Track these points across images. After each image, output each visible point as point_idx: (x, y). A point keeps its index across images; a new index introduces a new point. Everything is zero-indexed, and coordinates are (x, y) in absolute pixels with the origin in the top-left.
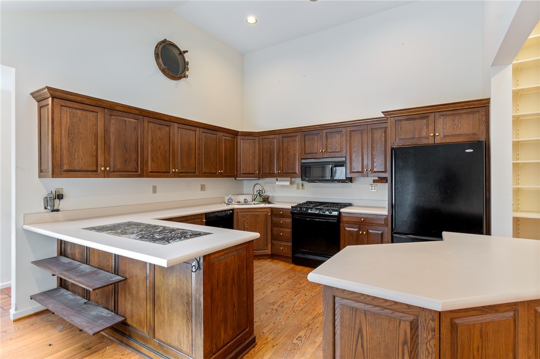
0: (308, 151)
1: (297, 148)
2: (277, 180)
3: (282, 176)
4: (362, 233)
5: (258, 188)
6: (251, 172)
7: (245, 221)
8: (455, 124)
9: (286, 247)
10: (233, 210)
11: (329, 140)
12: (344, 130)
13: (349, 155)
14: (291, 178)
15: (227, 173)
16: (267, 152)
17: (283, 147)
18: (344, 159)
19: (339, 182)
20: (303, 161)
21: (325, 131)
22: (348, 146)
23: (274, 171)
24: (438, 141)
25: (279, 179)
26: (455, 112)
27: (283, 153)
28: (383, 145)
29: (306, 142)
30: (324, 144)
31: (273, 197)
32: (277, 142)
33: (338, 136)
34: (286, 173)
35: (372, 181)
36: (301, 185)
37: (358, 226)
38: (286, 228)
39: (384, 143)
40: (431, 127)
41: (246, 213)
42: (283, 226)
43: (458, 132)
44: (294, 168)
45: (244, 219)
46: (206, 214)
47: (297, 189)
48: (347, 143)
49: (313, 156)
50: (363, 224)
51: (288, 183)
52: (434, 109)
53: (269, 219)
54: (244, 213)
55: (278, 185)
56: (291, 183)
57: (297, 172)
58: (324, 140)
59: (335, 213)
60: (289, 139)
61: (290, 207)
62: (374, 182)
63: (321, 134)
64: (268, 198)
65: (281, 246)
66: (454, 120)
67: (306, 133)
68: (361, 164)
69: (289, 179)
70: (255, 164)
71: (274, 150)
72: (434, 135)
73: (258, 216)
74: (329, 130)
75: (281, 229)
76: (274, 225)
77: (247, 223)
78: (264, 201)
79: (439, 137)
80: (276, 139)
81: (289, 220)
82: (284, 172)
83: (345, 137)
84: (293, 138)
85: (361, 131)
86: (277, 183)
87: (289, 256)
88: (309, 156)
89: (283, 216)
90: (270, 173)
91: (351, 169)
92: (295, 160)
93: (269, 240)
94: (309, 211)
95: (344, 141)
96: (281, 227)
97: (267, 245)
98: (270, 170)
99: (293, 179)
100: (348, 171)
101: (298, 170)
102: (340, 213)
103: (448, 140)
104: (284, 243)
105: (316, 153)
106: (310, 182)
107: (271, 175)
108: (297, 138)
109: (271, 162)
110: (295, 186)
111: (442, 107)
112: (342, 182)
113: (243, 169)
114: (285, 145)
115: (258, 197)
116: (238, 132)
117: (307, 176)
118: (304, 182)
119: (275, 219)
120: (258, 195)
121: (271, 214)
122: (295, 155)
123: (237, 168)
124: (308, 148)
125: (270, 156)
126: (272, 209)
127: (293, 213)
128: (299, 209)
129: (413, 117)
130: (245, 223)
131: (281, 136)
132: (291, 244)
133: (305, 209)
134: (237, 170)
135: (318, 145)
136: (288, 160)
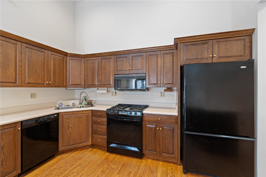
0: (119, 69)
1: (112, 66)
2: (98, 89)
3: (101, 87)
4: (159, 129)
5: (83, 95)
6: (78, 84)
7: (69, 121)
8: (227, 48)
9: (102, 139)
10: (58, 114)
11: (134, 61)
12: (144, 54)
13: (148, 72)
14: (108, 88)
15: (56, 84)
16: (90, 70)
17: (101, 66)
18: (144, 75)
19: (141, 91)
20: (116, 76)
21: (131, 55)
22: (147, 66)
23: (95, 82)
24: (215, 61)
25: (99, 88)
26: (228, 39)
27: (101, 70)
28: (172, 65)
29: (118, 63)
30: (131, 64)
31: (95, 101)
32: (97, 63)
33: (140, 58)
34: (104, 84)
35: (164, 90)
36: (114, 93)
37: (155, 124)
38: (103, 125)
39: (172, 63)
40: (210, 51)
41: (70, 116)
42: (100, 123)
43: (230, 54)
44: (109, 81)
45: (69, 120)
46: (22, 122)
47: (112, 96)
48: (147, 63)
49: (123, 72)
50: (160, 122)
51: (105, 92)
52: (212, 37)
53: (90, 119)
54: (68, 116)
55: (99, 93)
56: (108, 91)
57: (112, 84)
58: (131, 61)
59: (139, 114)
60: (106, 60)
61: (106, 110)
62: (165, 91)
63: (128, 57)
64: (92, 102)
65: (99, 138)
66: (227, 46)
67: (118, 56)
68: (156, 78)
69: (106, 88)
70: (81, 78)
71: (95, 68)
72: (213, 57)
73: (81, 117)
74: (134, 54)
75: (99, 126)
76: (93, 123)
77: (71, 123)
78: (88, 104)
79: (215, 58)
80: (96, 60)
81: (105, 120)
82: (102, 83)
83: (145, 59)
84: (109, 60)
85: (157, 55)
86: (98, 91)
87: (105, 146)
88: (120, 73)
89: (100, 116)
90: (93, 85)
91: (149, 82)
92: (110, 75)
93: (90, 134)
94: (120, 113)
95: (145, 62)
96: (99, 124)
97: (88, 138)
98: (92, 82)
99: (109, 89)
100: (147, 83)
101: (112, 82)
102: (143, 114)
103: (222, 60)
104: (101, 137)
105: (125, 70)
106: (121, 91)
107: (93, 86)
108: (112, 60)
109: (93, 77)
110: (111, 93)
111: (219, 35)
112: (143, 91)
113: (71, 81)
114: (103, 64)
115: (84, 101)
116: (67, 53)
117: (118, 86)
118: (117, 91)
119: (95, 119)
120: (84, 100)
121: (92, 115)
122: (110, 72)
123: (66, 80)
124: (119, 67)
125: (93, 72)
126: (92, 111)
127: (108, 114)
128: (112, 111)
129: (197, 43)
130: (70, 123)
131: (100, 58)
132: (106, 137)
133: (117, 111)
134: (66, 82)
135: (127, 65)
136: (105, 75)
